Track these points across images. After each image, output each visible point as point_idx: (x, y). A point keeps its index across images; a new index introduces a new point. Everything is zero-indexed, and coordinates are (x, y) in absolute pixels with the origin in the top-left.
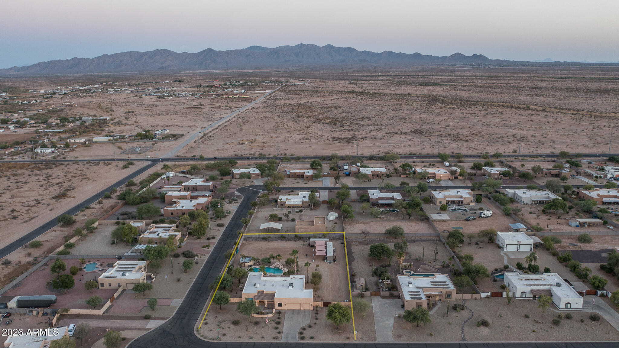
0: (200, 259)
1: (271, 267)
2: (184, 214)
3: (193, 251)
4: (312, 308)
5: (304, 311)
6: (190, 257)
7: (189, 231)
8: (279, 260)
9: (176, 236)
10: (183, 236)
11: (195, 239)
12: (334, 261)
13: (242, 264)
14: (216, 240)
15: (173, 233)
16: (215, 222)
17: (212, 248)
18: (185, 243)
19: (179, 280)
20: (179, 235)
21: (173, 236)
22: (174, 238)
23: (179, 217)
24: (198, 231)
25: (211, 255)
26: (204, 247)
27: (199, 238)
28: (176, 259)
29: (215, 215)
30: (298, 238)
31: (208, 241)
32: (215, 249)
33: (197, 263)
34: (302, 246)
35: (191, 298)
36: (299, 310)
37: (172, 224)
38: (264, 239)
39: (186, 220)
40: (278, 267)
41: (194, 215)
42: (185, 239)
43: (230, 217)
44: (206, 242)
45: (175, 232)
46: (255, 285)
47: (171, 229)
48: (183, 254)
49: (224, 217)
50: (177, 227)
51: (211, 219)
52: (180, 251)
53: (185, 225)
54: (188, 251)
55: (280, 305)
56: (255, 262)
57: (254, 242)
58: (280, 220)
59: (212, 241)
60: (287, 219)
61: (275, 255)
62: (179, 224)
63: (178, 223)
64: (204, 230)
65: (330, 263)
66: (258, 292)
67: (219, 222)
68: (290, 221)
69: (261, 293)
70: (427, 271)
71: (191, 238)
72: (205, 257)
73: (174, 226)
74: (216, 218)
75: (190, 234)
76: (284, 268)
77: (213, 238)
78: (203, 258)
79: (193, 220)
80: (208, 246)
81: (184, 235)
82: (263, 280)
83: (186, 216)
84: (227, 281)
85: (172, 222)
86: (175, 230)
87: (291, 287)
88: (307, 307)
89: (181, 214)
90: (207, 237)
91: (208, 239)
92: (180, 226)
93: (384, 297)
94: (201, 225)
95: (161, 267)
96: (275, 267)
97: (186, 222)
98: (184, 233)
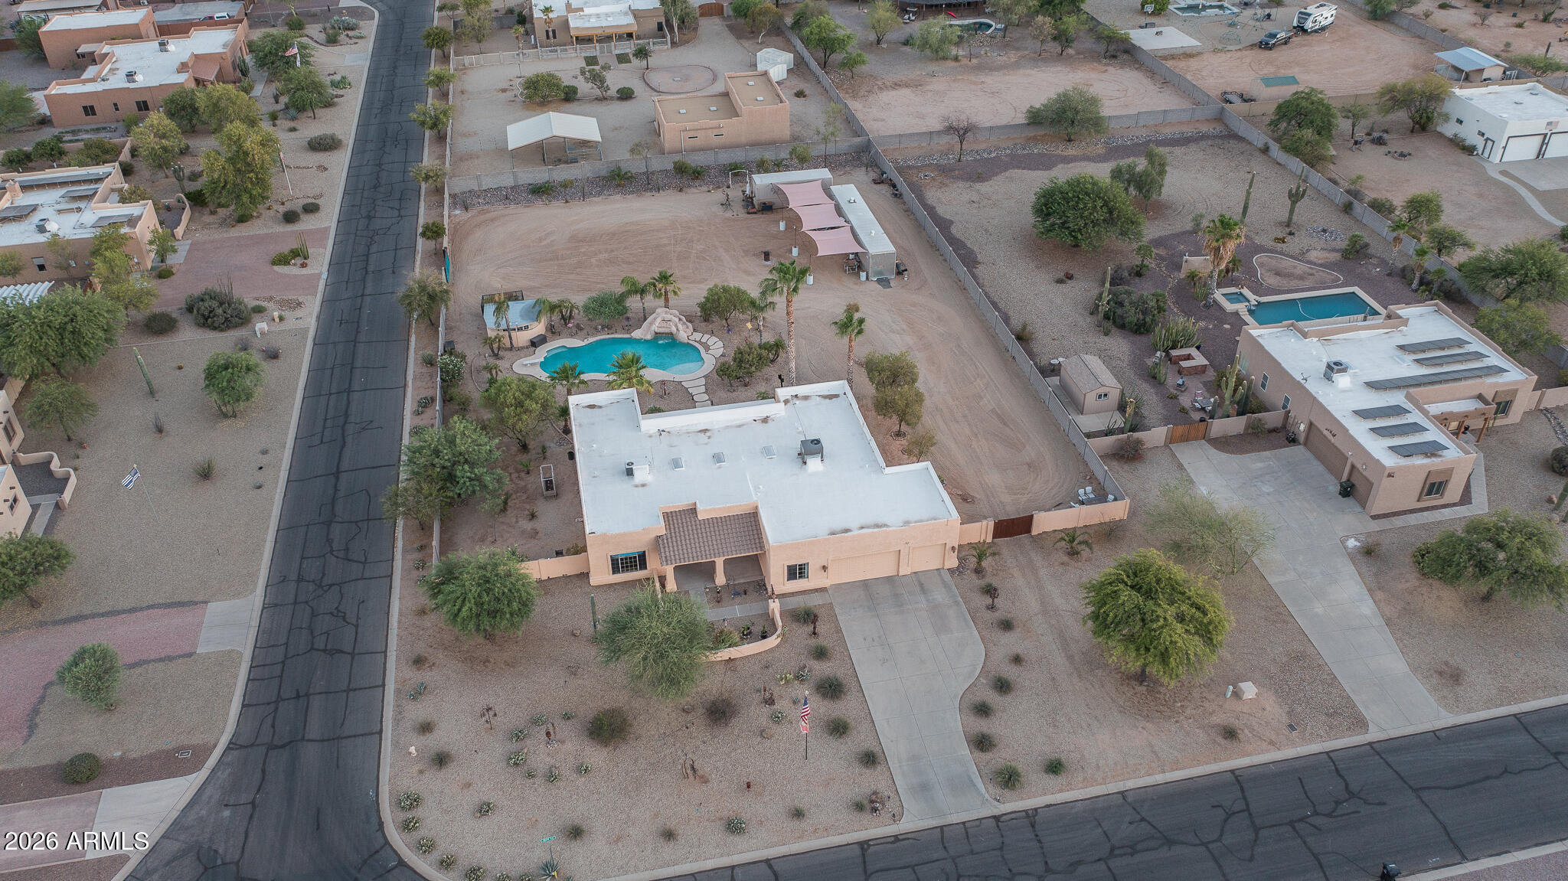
0: (278, 327)
1: (637, 334)
2: (143, 106)
3: (237, 294)
4: (953, 562)
5: (920, 581)
6: (227, 325)
7: (192, 187)
8: (667, 300)
9: (132, 221)
10: (168, 215)
11: (224, 223)
12: (900, 273)
13: (498, 338)
14: (329, 219)
15: (117, 210)
16: (293, 130)
17: (320, 263)
18: (183, 247)
19: (205, 474)
20: (145, 213)
21: (115, 224)
22: (125, 238)
23: (129, 125)
24: (235, 185)
25: (329, 302)
26: (282, 260)
27: (242, 219)
28: (164, 342)
29: (284, 99)
30: (687, 175)
31: (290, 228)
32: (335, 265)
33: (273, 355)
34: (718, 210)
35: (300, 579)
36: (890, 580)
37: (98, 161)
38: (540, 191)
39: (164, 136)
40: (670, 335)
41: (195, 110)
42: (179, 231)
43: (352, 103)
44: (287, 237)
45: (124, 200)
46: (630, 472)
47: (102, 187)
48: (190, 309)
49: (329, 104)
50: (127, 171)
51: (274, 117)
52: (169, 297)
53: (161, 161)
54: (212, 296)
55: (796, 572)
56: (556, 317)
57: (498, 210)
58: (569, 96)
59: (308, 223)
60: (597, 92)
61: (643, 279)
62: (134, 152)
63: (125, 155)
64: (261, 182)
65: (884, 282)
66: (668, 516)
67: (311, 129)
68: (612, 98)
69: (682, 519)
70: (1294, 283)
71: (208, 219)
72: (299, 313)
73: (112, 169)
74: (292, 111)
75: (197, 200)
76: (697, 336)
77: (311, 209)
78: (291, 323)
79: (191, 131)
80: (298, 255)
81: (168, 209)
82: (653, 430)
83: (156, 118)
84: (472, 465)
85: (100, 153)
86: (120, 190)
87: (814, 463)
88: (927, 560)
89: (129, 109)
90: (282, 209)
91: (290, 217)
92: (143, 169)
93: (1224, 444)
94: (240, 158)
95: (91, 407)
96: (658, 335)
97: (165, 149)
98: (167, 201)
